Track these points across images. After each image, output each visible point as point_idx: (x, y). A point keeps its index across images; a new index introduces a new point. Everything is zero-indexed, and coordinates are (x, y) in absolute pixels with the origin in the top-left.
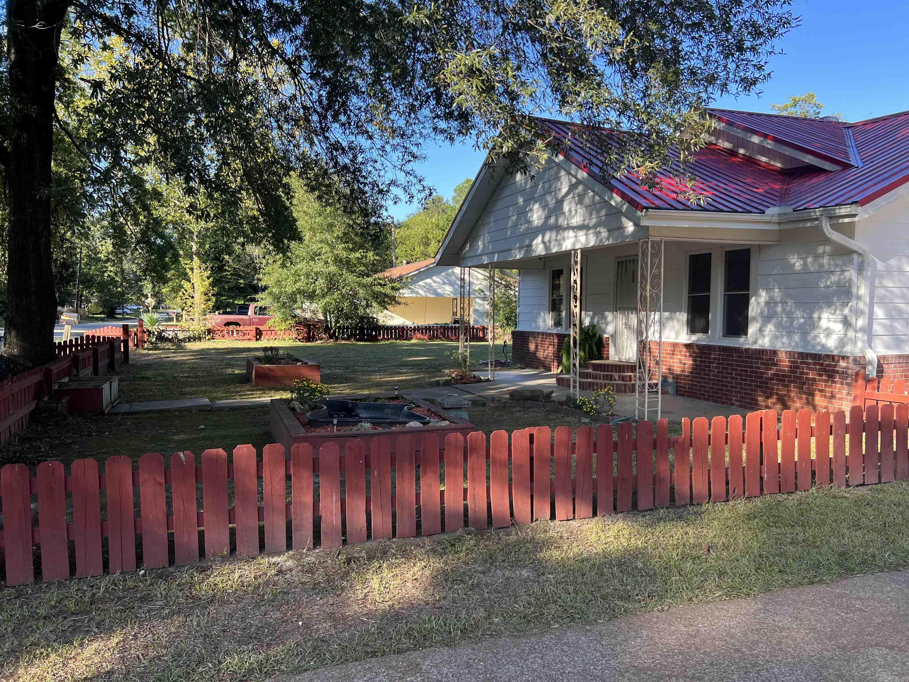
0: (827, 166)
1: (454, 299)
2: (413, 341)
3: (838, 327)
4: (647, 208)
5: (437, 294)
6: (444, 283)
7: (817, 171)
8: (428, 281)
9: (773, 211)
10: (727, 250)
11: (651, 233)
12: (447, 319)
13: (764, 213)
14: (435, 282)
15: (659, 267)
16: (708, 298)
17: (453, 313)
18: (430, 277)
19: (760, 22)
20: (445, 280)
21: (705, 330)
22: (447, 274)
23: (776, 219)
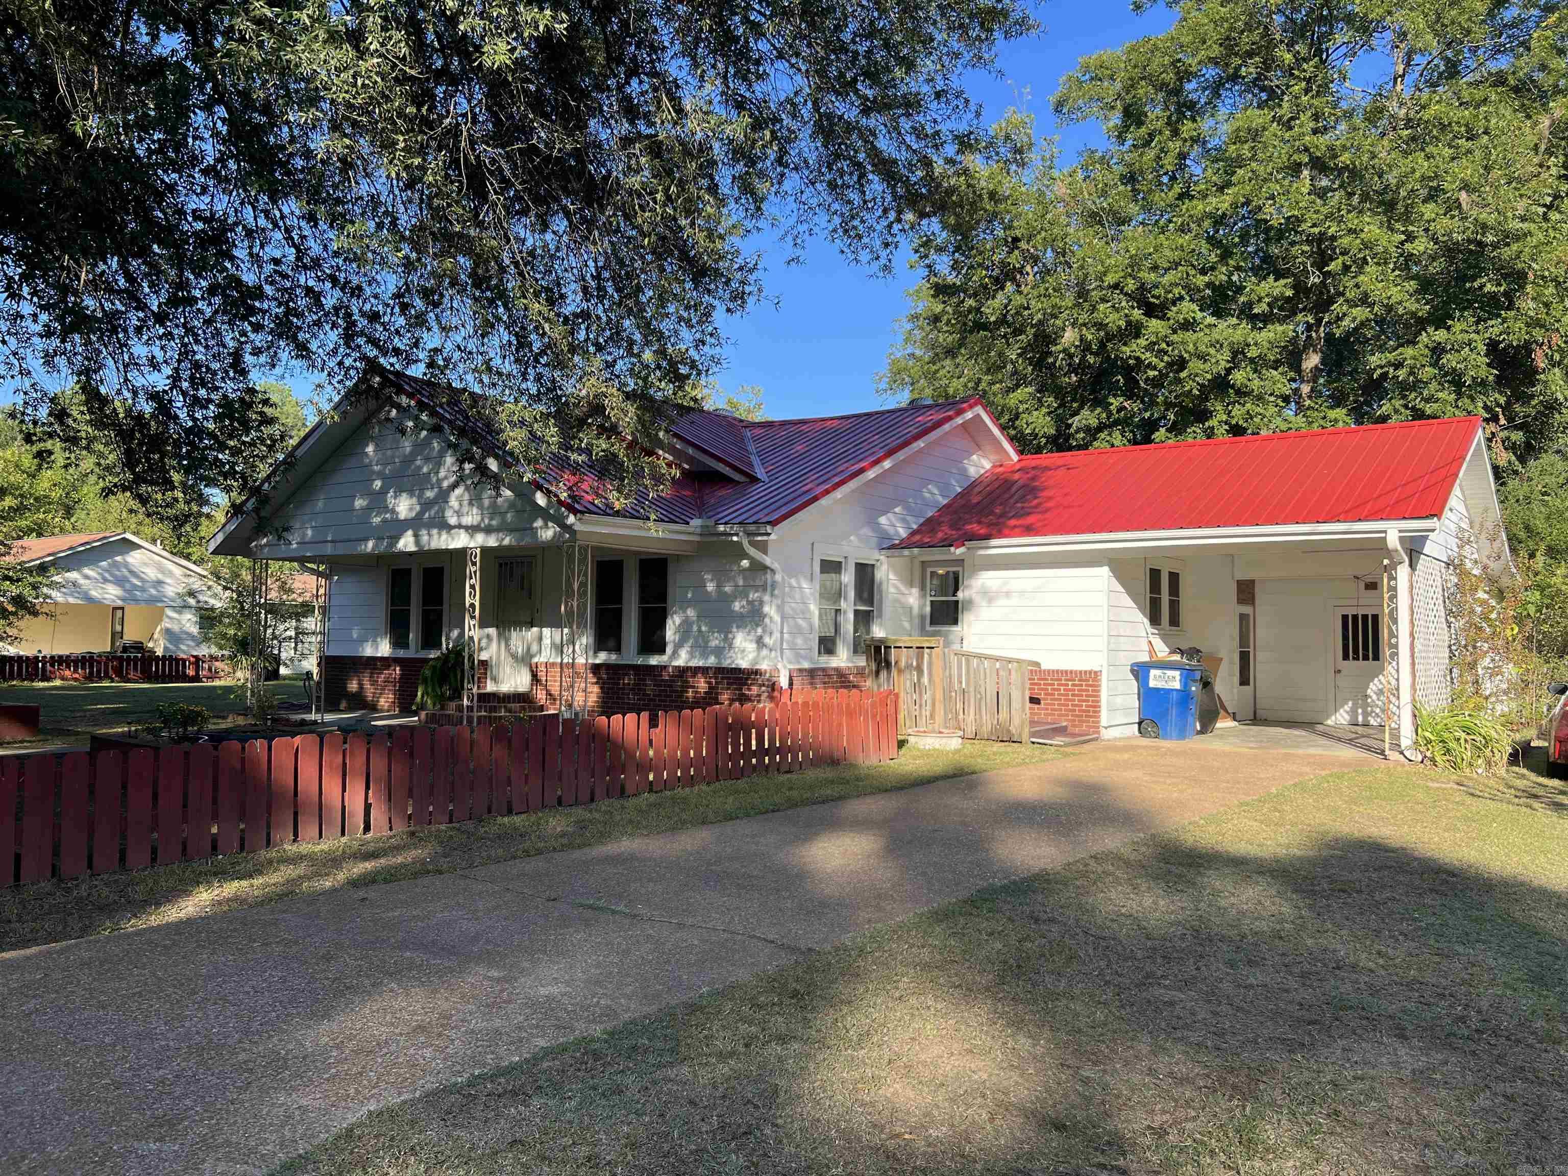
0: (737, 477)
1: (115, 609)
2: (58, 683)
3: (751, 647)
4: (582, 512)
5: (89, 599)
6: (106, 580)
7: (725, 481)
8: (73, 575)
9: (696, 523)
10: (643, 557)
11: (578, 536)
12: (101, 645)
13: (688, 523)
14: (87, 577)
15: (586, 575)
16: (620, 611)
17: (114, 634)
18: (78, 569)
19: (697, 358)
20: (107, 575)
21: (618, 649)
22: (116, 565)
23: (698, 530)
